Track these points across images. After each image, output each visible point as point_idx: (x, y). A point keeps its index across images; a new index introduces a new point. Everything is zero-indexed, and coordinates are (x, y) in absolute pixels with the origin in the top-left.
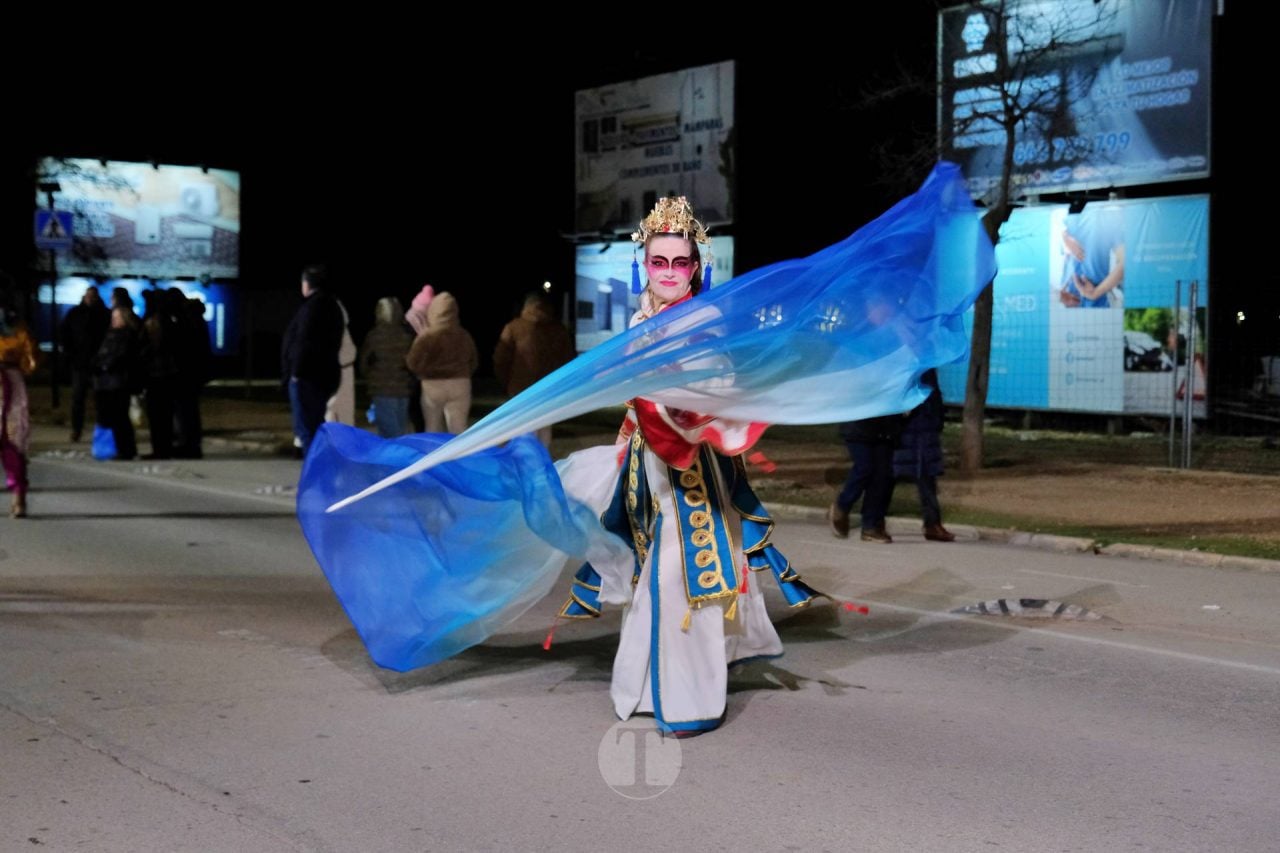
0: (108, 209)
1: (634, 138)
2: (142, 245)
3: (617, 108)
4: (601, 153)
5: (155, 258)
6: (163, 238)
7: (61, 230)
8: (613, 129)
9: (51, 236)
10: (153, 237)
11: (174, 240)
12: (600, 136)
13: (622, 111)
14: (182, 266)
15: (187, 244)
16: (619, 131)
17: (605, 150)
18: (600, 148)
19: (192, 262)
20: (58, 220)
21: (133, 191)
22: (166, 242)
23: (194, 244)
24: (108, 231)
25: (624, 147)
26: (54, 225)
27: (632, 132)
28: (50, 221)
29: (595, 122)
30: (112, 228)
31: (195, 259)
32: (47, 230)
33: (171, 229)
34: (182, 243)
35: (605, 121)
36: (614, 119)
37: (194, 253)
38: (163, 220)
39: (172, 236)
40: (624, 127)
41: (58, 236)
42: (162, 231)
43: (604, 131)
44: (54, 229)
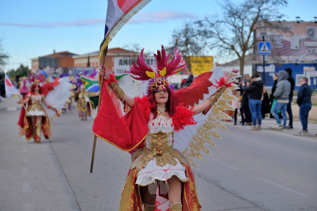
0: (281, 38)
2: (293, 50)
5: (298, 55)
6: (300, 47)
7: (267, 48)
9: (263, 51)
10: (297, 47)
11: (304, 48)
14: (307, 57)
15: (309, 49)
19: (311, 56)
20: (266, 45)
21: (290, 32)
22: (301, 49)
23: (312, 49)
24: (281, 45)
26: (265, 46)
28: (263, 46)
30: (282, 44)
31: (312, 54)
32: (262, 49)
33: (304, 44)
34: (307, 49)
37: (311, 52)
38: (300, 41)
39: (304, 46)
41: (266, 51)
42: (300, 45)
44: (264, 48)
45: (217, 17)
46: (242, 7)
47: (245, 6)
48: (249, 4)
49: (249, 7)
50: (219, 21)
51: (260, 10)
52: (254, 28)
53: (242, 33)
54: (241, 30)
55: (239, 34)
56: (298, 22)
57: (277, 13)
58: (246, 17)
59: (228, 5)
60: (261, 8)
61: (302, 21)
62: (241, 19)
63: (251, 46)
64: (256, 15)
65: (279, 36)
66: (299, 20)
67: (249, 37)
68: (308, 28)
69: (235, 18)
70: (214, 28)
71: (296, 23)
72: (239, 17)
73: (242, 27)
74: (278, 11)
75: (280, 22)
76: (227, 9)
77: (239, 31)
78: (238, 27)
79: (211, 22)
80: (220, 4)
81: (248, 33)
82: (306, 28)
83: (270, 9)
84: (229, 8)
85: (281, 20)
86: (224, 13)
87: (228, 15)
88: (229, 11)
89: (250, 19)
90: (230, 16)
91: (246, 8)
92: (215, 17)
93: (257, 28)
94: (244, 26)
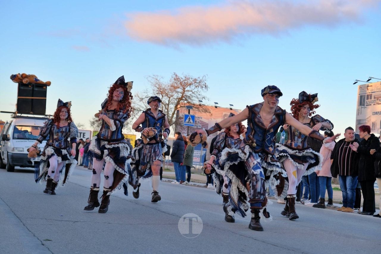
0: (201, 120)
1: (378, 101)
3: (373, 91)
4: (365, 106)
7: (191, 121)
8: (371, 98)
9: (188, 122)
12: (366, 100)
13: (375, 92)
16: (373, 99)
17: (367, 105)
18: (366, 104)
20: (190, 118)
24: (200, 126)
25: (374, 104)
26: (189, 119)
27: (378, 100)
28: (189, 118)
29: (365, 95)
32: (187, 121)
35: (368, 96)
36: (371, 95)
40: (375, 98)
41: (190, 122)
43: (367, 99)
44: (189, 120)
45: (147, 93)
46: (169, 87)
47: (172, 86)
48: (176, 85)
49: (175, 88)
50: (148, 96)
51: (184, 91)
52: (179, 106)
53: (168, 110)
54: (167, 107)
55: (165, 110)
56: (216, 107)
57: (200, 95)
58: (172, 96)
59: (157, 83)
60: (186, 89)
61: (220, 107)
62: (168, 97)
63: (175, 122)
64: (181, 94)
65: (199, 118)
66: (217, 105)
67: (173, 114)
68: (224, 113)
69: (163, 96)
70: (143, 103)
71: (215, 107)
72: (167, 95)
73: (168, 105)
74: (200, 93)
75: (200, 105)
76: (156, 87)
77: (166, 108)
78: (165, 104)
79: (140, 97)
80: (151, 82)
81: (173, 110)
82: (222, 113)
83: (193, 91)
84: (157, 86)
85: (202, 103)
86: (154, 90)
87: (157, 92)
88: (158, 88)
89: (176, 97)
90: (158, 94)
91: (173, 88)
92: (145, 92)
93: (181, 107)
94: (170, 103)
